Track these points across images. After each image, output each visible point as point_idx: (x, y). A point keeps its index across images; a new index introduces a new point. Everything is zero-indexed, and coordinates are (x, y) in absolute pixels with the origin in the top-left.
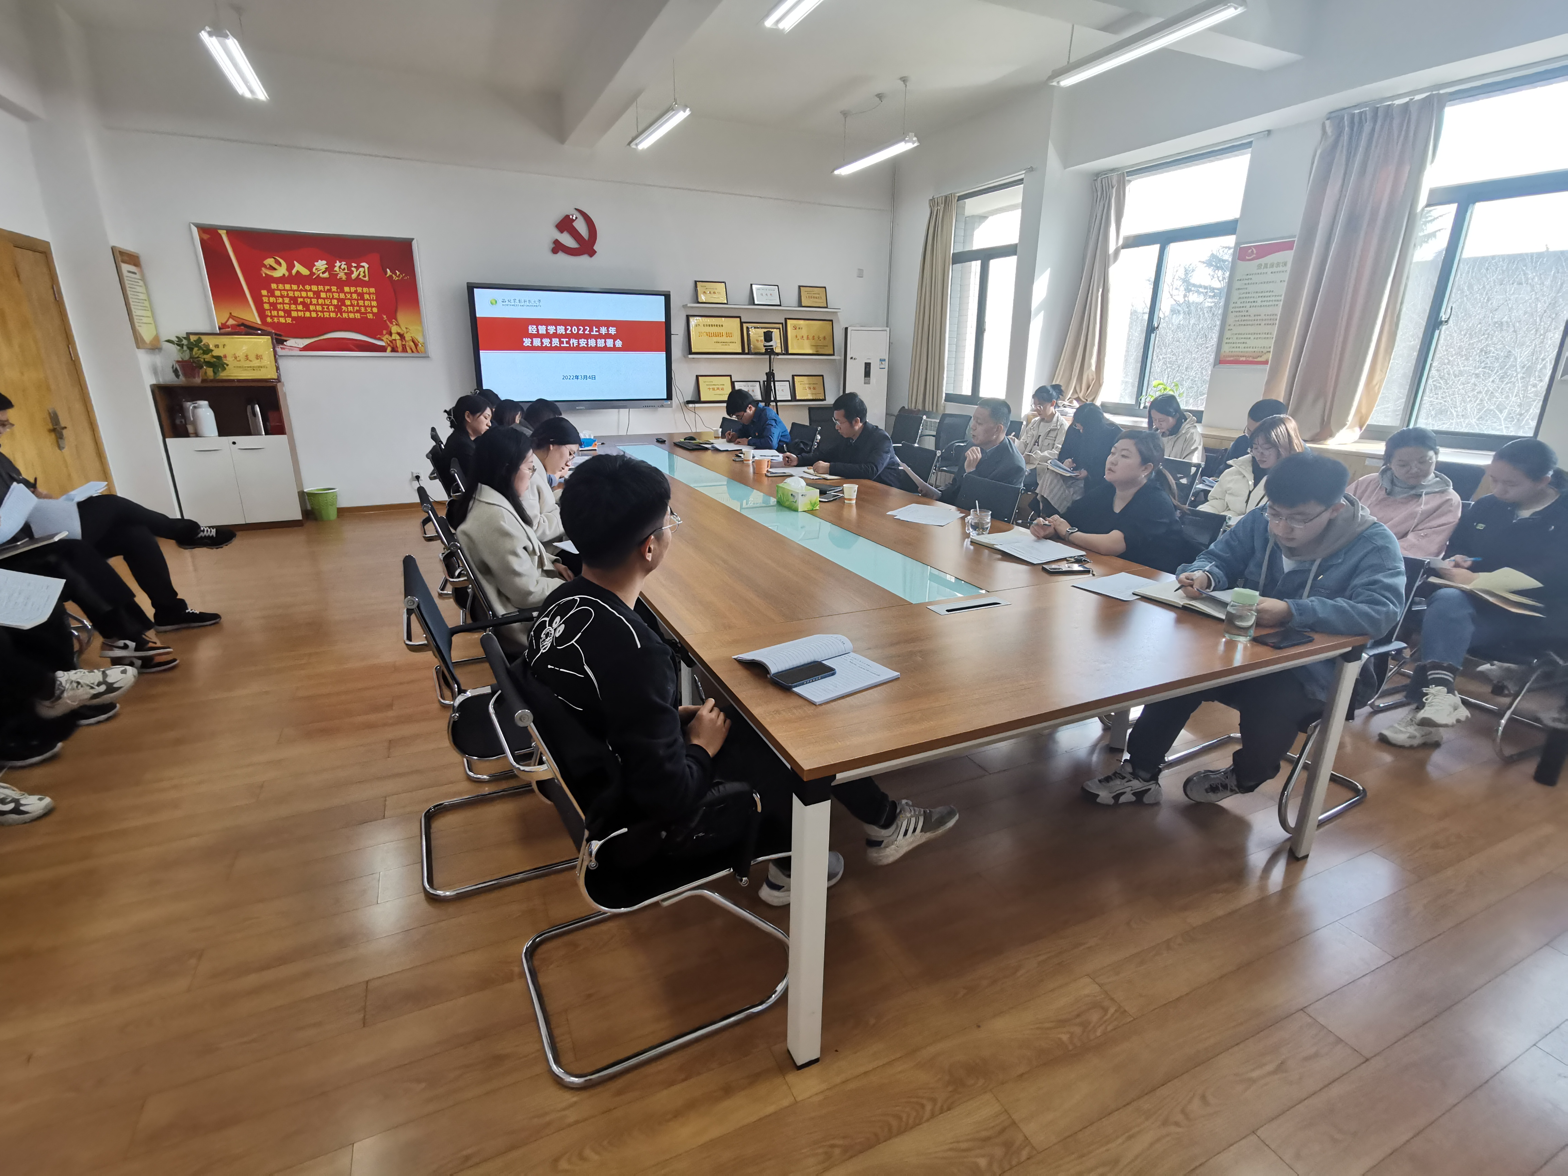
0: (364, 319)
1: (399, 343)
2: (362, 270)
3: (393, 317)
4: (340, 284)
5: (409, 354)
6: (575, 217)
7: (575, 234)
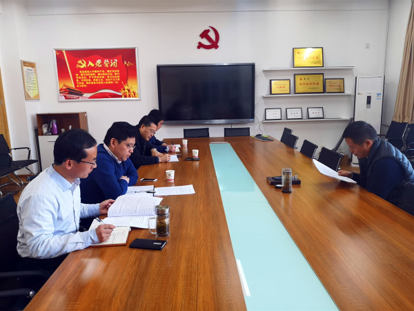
0: (114, 84)
1: (128, 94)
3: (126, 82)
4: (106, 69)
5: (131, 98)
6: (208, 31)
7: (209, 39)
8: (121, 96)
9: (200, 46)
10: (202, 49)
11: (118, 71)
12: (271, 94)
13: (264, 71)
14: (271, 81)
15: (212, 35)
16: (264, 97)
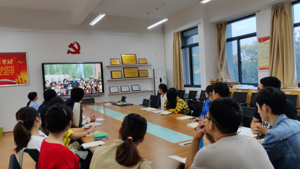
0: (10, 75)
1: (20, 81)
2: (11, 62)
3: (19, 74)
4: (4, 66)
5: (23, 84)
6: (74, 44)
7: (74, 48)
8: (15, 83)
9: (69, 52)
10: (70, 54)
11: (13, 67)
12: (112, 78)
13: (108, 66)
14: (111, 72)
16: (109, 81)
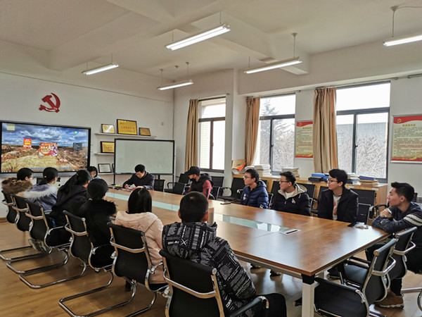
6: (51, 97)
7: (51, 103)
9: (42, 108)
10: (43, 111)
12: (102, 152)
13: (96, 134)
14: (101, 142)
15: (53, 100)
16: (96, 155)
